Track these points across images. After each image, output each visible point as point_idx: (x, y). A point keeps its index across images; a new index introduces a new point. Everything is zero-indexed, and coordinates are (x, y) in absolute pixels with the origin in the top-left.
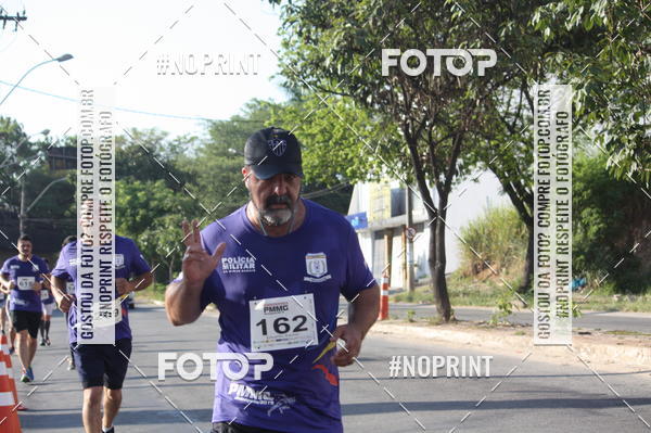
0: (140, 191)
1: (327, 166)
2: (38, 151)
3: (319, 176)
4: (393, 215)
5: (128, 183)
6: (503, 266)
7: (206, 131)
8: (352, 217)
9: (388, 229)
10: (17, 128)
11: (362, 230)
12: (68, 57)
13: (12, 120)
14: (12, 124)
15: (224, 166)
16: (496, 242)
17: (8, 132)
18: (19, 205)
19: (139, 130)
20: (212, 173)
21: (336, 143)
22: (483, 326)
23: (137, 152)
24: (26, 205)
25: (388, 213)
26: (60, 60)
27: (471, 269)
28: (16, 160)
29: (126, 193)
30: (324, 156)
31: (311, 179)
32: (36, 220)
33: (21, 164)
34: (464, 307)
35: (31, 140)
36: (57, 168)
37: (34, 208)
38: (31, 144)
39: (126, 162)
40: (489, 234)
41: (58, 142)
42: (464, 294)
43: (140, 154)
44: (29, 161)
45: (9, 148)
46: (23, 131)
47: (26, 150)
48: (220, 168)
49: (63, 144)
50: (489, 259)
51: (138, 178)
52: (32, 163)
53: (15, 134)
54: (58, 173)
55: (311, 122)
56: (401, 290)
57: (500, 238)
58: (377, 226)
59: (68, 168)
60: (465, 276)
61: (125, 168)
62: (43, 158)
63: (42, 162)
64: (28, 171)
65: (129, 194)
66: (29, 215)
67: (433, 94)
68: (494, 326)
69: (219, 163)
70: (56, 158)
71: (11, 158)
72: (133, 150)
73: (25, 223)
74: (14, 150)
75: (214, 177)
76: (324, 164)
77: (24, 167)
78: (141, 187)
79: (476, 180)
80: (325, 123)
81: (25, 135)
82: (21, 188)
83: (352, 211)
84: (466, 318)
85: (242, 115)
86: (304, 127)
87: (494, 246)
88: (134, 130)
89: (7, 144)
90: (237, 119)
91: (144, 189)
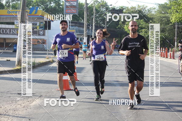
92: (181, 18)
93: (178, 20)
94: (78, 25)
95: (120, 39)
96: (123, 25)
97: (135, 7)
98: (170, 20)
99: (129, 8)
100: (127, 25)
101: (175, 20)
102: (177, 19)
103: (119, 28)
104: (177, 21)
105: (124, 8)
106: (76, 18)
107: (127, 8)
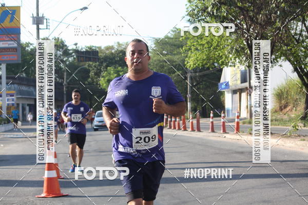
0: (121, 72)
1: (210, 59)
2: (72, 53)
3: (206, 64)
4: (242, 82)
5: (115, 68)
6: (294, 107)
7: (152, 43)
8: (222, 84)
9: (239, 89)
10: (62, 42)
11: (227, 90)
12: (86, 8)
13: (60, 39)
14: (60, 41)
15: (161, 60)
16: (291, 95)
17: (58, 44)
18: (64, 79)
19: (121, 43)
20: (155, 63)
21: (214, 48)
22: (285, 136)
23: (119, 53)
24: (67, 79)
25: (239, 82)
26: (81, 9)
27: (278, 108)
28: (62, 57)
29: (114, 73)
30: (208, 54)
31: (202, 65)
32: (71, 86)
33: (65, 59)
34: (275, 127)
35: (69, 48)
36: (81, 61)
37: (70, 80)
38: (69, 50)
39: (114, 58)
40: (287, 92)
41: (82, 49)
42: (276, 120)
43: (121, 54)
44: (68, 58)
45: (58, 52)
46: (65, 44)
47: (66, 53)
48: (159, 60)
49: (84, 50)
50: (287, 103)
51: (120, 66)
52: (70, 59)
53: (61, 45)
54: (82, 63)
55: (202, 38)
56: (245, 118)
57: (293, 94)
58: (234, 88)
59: (86, 61)
60: (276, 111)
61: (114, 61)
62: (75, 56)
63: (74, 58)
64: (68, 63)
65: (116, 73)
66: (68, 84)
67: (260, 24)
68: (290, 136)
69: (159, 58)
70: (81, 57)
71: (60, 57)
72: (117, 52)
73: (66, 88)
74: (61, 53)
75: (156, 65)
76: (209, 58)
77: (66, 60)
78: (122, 70)
79: (281, 66)
80: (209, 39)
81: (66, 46)
82: (64, 71)
83: (222, 80)
84: (276, 132)
85: (169, 35)
86: (199, 41)
87: (289, 97)
88: (118, 43)
89: (57, 50)
90: (167, 37)
91: (123, 71)
92: (204, 60)
93: (201, 64)
94: (17, 81)
95: (89, 103)
96: (97, 78)
97: (112, 46)
98: (185, 65)
99: (103, 48)
100: (103, 77)
101: (194, 64)
102: (198, 63)
103: (89, 84)
104: (199, 65)
105: (94, 48)
106: (13, 69)
107: (100, 48)
